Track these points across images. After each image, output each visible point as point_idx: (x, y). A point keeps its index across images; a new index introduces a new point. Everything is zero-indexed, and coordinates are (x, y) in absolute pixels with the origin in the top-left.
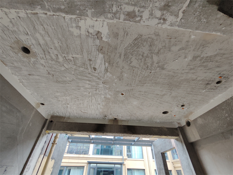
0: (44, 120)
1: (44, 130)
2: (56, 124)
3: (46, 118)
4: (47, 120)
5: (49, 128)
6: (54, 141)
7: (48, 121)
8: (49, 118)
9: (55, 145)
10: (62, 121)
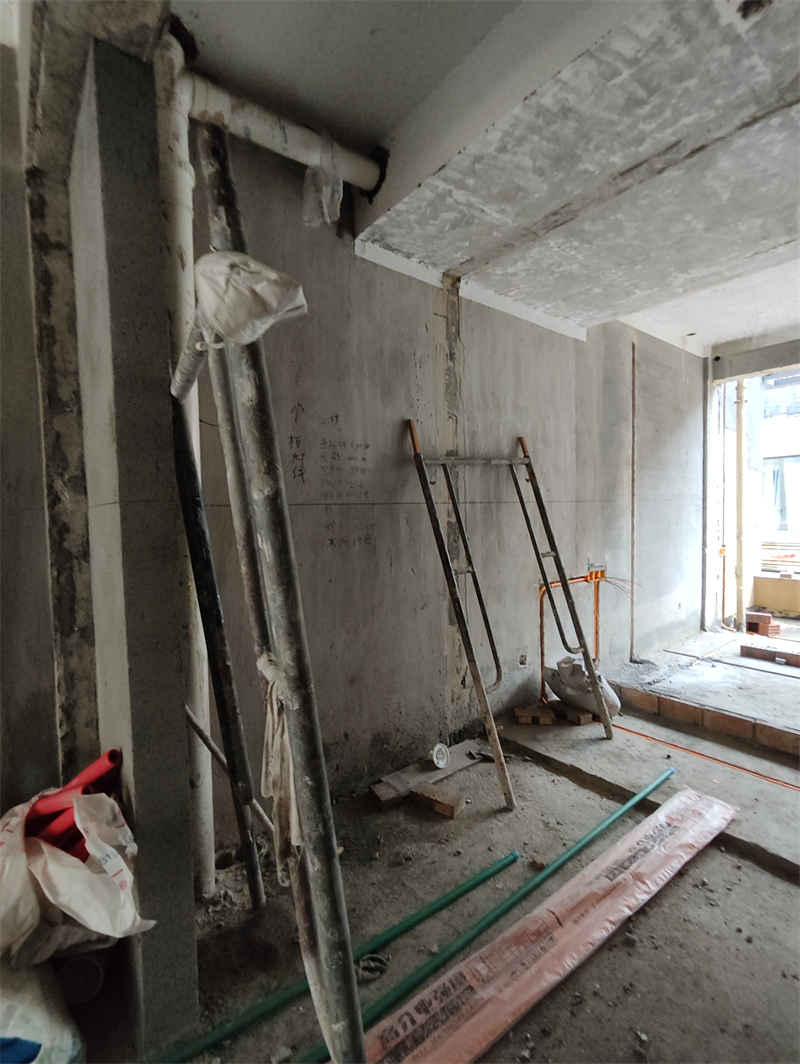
0: (701, 362)
1: (709, 382)
2: (731, 362)
3: (703, 356)
4: (705, 360)
5: (719, 375)
6: (739, 397)
7: (710, 363)
8: (710, 355)
9: (744, 405)
10: (745, 348)
